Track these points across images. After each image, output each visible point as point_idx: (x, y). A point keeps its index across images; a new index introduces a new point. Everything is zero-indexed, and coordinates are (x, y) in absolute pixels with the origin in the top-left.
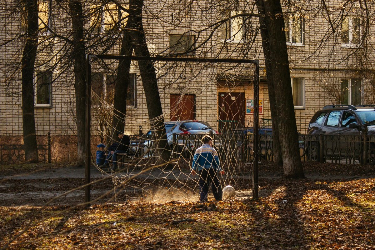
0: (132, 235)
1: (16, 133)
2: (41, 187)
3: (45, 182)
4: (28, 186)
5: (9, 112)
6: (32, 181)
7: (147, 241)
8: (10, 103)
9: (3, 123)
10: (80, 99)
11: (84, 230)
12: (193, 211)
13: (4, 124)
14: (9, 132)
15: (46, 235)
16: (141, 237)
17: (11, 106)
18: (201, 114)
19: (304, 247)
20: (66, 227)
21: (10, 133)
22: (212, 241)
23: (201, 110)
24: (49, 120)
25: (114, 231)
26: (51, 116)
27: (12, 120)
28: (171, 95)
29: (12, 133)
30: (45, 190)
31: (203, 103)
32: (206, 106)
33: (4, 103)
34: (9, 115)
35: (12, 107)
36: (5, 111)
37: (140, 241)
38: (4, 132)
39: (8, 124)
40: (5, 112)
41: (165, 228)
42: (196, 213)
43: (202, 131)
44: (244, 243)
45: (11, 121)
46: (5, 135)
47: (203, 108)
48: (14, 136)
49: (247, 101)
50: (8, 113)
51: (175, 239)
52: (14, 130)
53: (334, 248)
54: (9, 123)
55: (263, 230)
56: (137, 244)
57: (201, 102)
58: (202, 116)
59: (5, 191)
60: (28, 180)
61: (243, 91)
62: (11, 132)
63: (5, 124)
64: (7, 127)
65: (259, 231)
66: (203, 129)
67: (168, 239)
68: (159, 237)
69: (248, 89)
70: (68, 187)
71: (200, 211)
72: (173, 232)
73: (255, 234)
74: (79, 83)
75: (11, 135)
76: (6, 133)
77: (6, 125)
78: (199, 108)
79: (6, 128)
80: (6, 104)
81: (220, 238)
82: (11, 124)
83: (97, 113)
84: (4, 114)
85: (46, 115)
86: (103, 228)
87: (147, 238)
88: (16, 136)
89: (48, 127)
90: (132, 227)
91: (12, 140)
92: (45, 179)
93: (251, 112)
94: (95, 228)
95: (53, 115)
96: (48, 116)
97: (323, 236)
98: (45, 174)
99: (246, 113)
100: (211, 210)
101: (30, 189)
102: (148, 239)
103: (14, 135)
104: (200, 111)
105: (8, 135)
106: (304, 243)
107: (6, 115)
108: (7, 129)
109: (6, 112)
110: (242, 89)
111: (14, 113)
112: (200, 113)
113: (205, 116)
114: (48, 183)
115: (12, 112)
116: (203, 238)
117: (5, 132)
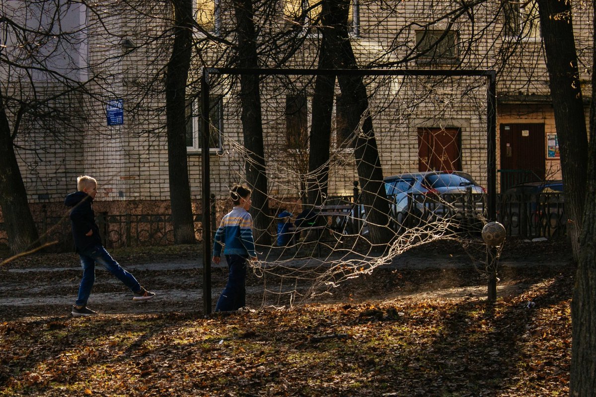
0: (238, 360)
1: (166, 196)
2: (175, 283)
3: (184, 274)
4: (154, 281)
5: (154, 162)
6: (163, 273)
7: (258, 371)
8: (156, 148)
9: (145, 180)
10: (251, 138)
11: (170, 352)
12: (357, 321)
13: (146, 182)
14: (155, 194)
15: (108, 361)
16: (251, 364)
17: (157, 152)
18: (471, 161)
19: (509, 380)
20: (145, 348)
21: (156, 197)
22: (360, 370)
23: (471, 153)
24: (219, 174)
25: (214, 354)
26: (221, 168)
27: (160, 175)
28: (420, 130)
29: (160, 196)
30: (178, 287)
31: (473, 142)
32: (478, 146)
33: (146, 148)
34: (154, 166)
35: (159, 154)
36: (148, 160)
37: (246, 370)
38: (146, 194)
39: (152, 182)
40: (147, 163)
41: (296, 348)
42: (361, 324)
43: (459, 188)
44: (412, 374)
45: (158, 177)
46: (148, 198)
47: (473, 151)
48: (163, 201)
49: (548, 137)
50: (152, 164)
51: (303, 367)
52: (162, 190)
53: (558, 381)
54: (155, 180)
55: (453, 352)
56: (241, 375)
57: (471, 140)
58: (473, 163)
59: (116, 289)
60: (158, 271)
61: (542, 121)
62: (159, 194)
63: (148, 181)
64: (151, 186)
65: (447, 353)
66: (460, 185)
67: (293, 367)
68: (279, 364)
69: (550, 117)
70: (218, 282)
71: (369, 320)
72: (304, 356)
73: (437, 358)
74: (249, 113)
75: (158, 198)
76: (150, 196)
77: (150, 183)
78: (466, 151)
79: (150, 188)
80: (149, 150)
81: (375, 366)
82: (158, 181)
83: (296, 161)
84: (147, 165)
85: (214, 165)
86: (198, 349)
87: (259, 366)
88: (166, 200)
89: (218, 185)
90: (244, 349)
91: (160, 207)
92: (184, 270)
93: (556, 156)
94: (188, 349)
95: (224, 165)
96: (217, 168)
97: (549, 362)
98: (195, 262)
99: (548, 157)
100: (388, 319)
101: (158, 286)
102: (262, 367)
103: (163, 198)
104: (468, 154)
105: (153, 198)
106: (511, 373)
107: (149, 167)
108: (152, 190)
109: (149, 162)
110: (541, 117)
111: (162, 164)
112: (468, 159)
113: (477, 162)
114: (188, 276)
115: (159, 162)
116: (349, 365)
117: (149, 194)
